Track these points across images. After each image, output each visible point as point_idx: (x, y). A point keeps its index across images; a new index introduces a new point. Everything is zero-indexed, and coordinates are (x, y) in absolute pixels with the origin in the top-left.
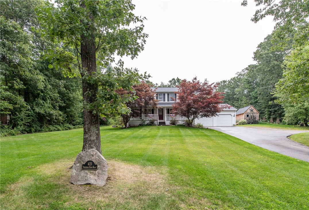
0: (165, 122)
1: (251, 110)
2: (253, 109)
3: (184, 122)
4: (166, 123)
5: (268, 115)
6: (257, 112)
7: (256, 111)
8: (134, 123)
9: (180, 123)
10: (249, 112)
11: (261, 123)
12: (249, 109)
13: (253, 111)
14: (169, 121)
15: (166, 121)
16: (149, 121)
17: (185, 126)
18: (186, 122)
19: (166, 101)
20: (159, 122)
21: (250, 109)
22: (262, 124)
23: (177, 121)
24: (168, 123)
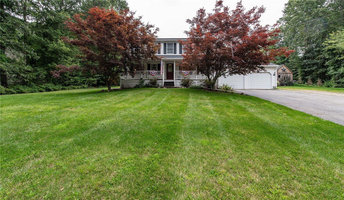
0: (173, 82)
1: (282, 70)
2: (285, 69)
3: (202, 83)
4: (175, 84)
5: (301, 76)
6: (291, 73)
7: (289, 71)
8: (128, 83)
9: (197, 84)
10: (281, 72)
11: (296, 86)
12: (280, 69)
13: (285, 70)
14: (180, 81)
15: (175, 81)
16: (148, 81)
17: (202, 88)
18: (205, 82)
19: (178, 53)
20: (165, 82)
21: (282, 68)
22: (299, 86)
23: (192, 80)
24: (177, 83)
